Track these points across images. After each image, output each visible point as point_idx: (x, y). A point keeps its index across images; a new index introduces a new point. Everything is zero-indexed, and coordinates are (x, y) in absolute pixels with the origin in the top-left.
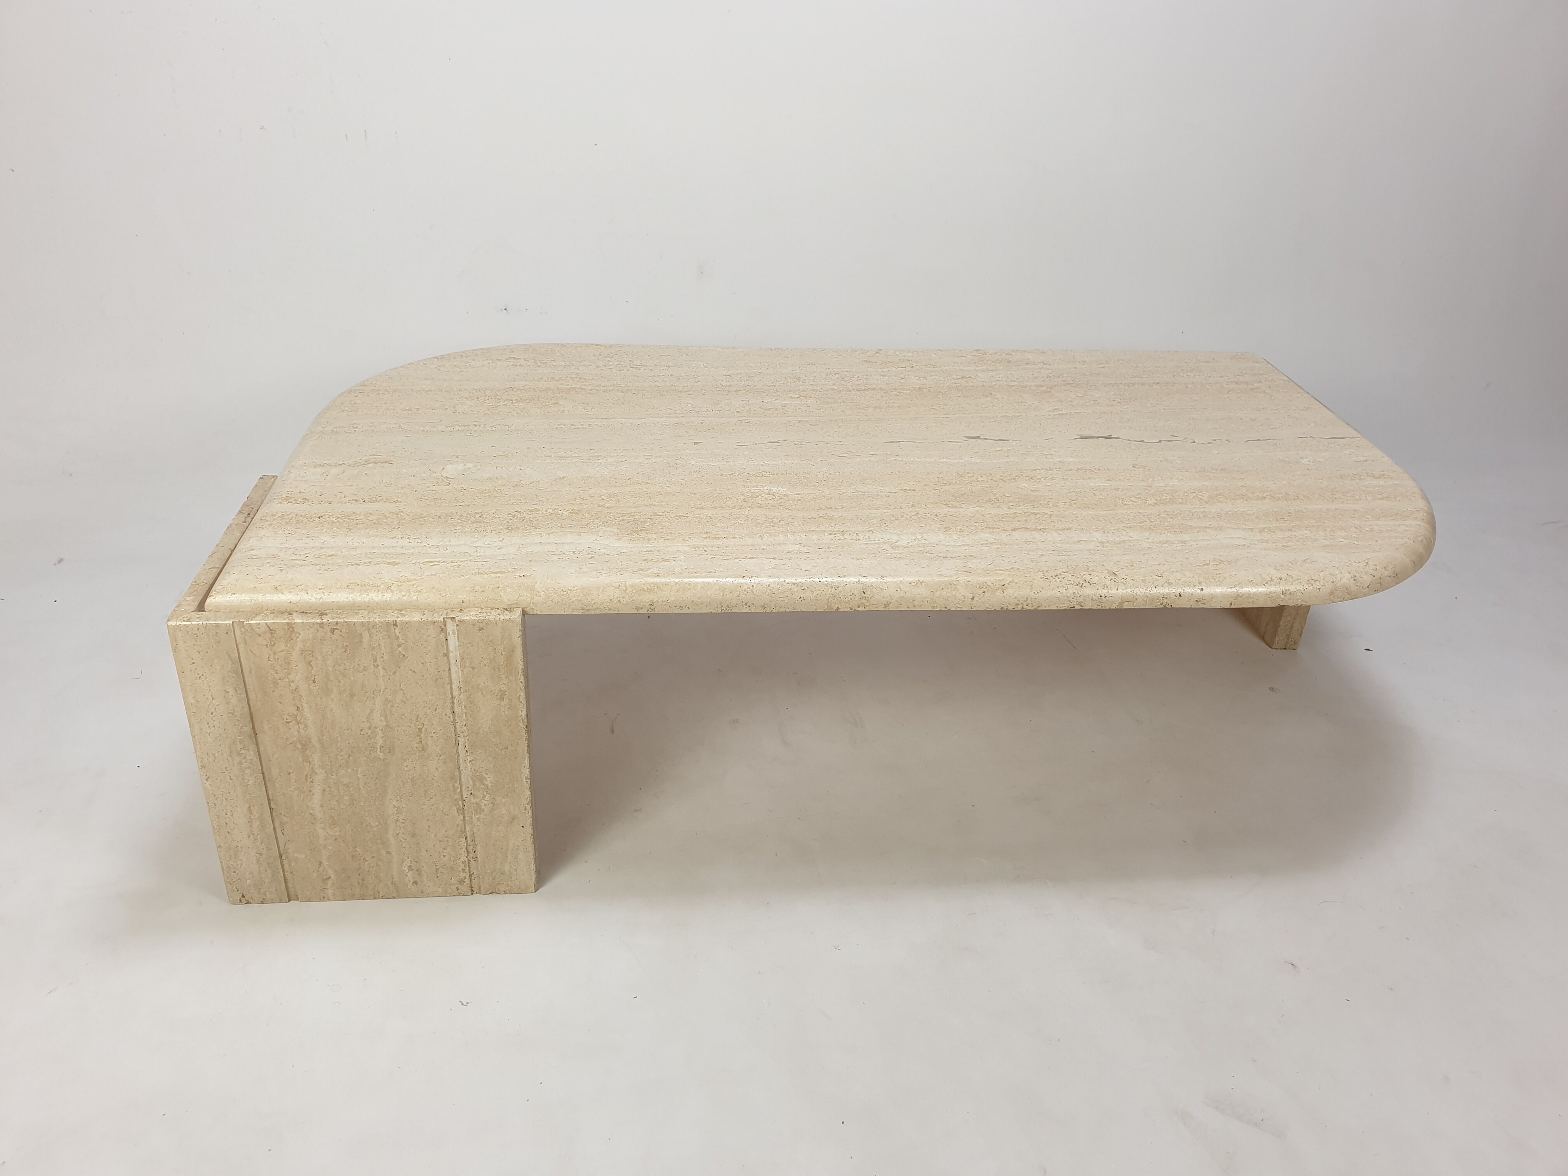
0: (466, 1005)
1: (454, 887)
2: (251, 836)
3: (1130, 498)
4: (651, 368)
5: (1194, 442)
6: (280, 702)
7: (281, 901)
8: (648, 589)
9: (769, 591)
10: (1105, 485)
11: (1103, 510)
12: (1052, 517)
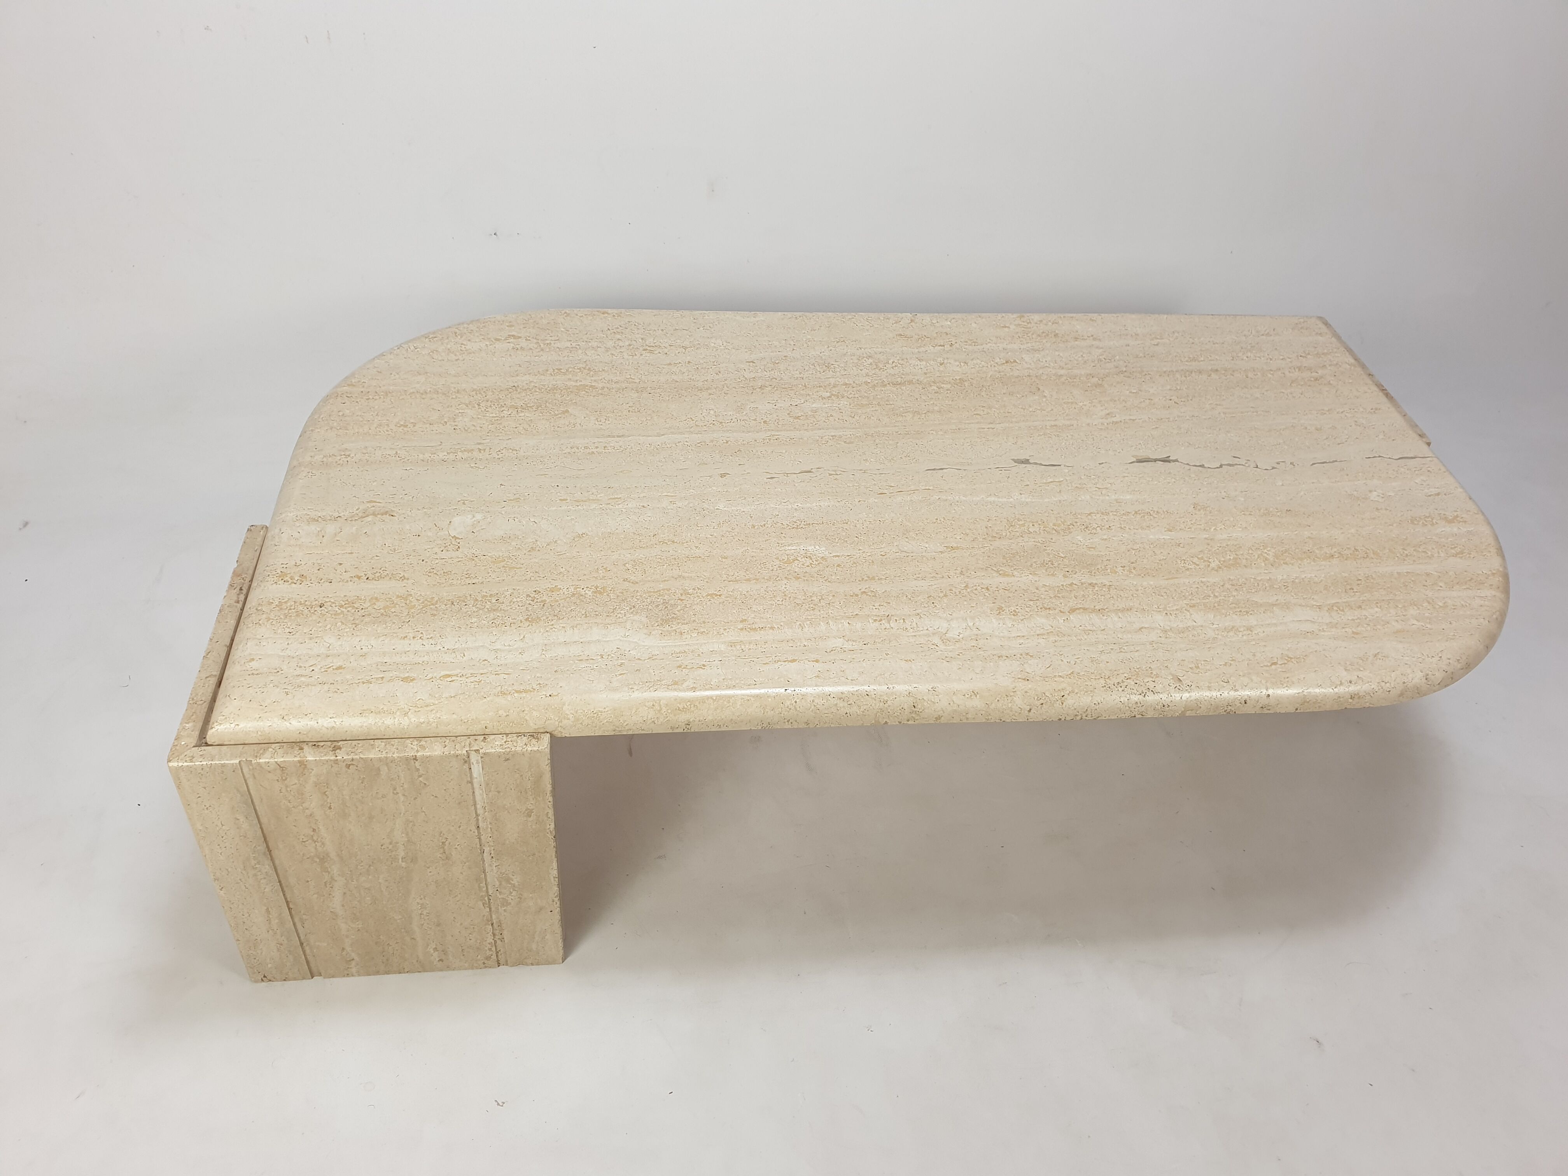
0: (502, 1106)
1: (480, 963)
2: (270, 931)
3: (1192, 559)
4: (666, 351)
5: (1257, 467)
6: (294, 826)
7: (304, 978)
8: (684, 708)
9: (813, 707)
10: (1165, 537)
11: (1164, 578)
12: (1111, 591)
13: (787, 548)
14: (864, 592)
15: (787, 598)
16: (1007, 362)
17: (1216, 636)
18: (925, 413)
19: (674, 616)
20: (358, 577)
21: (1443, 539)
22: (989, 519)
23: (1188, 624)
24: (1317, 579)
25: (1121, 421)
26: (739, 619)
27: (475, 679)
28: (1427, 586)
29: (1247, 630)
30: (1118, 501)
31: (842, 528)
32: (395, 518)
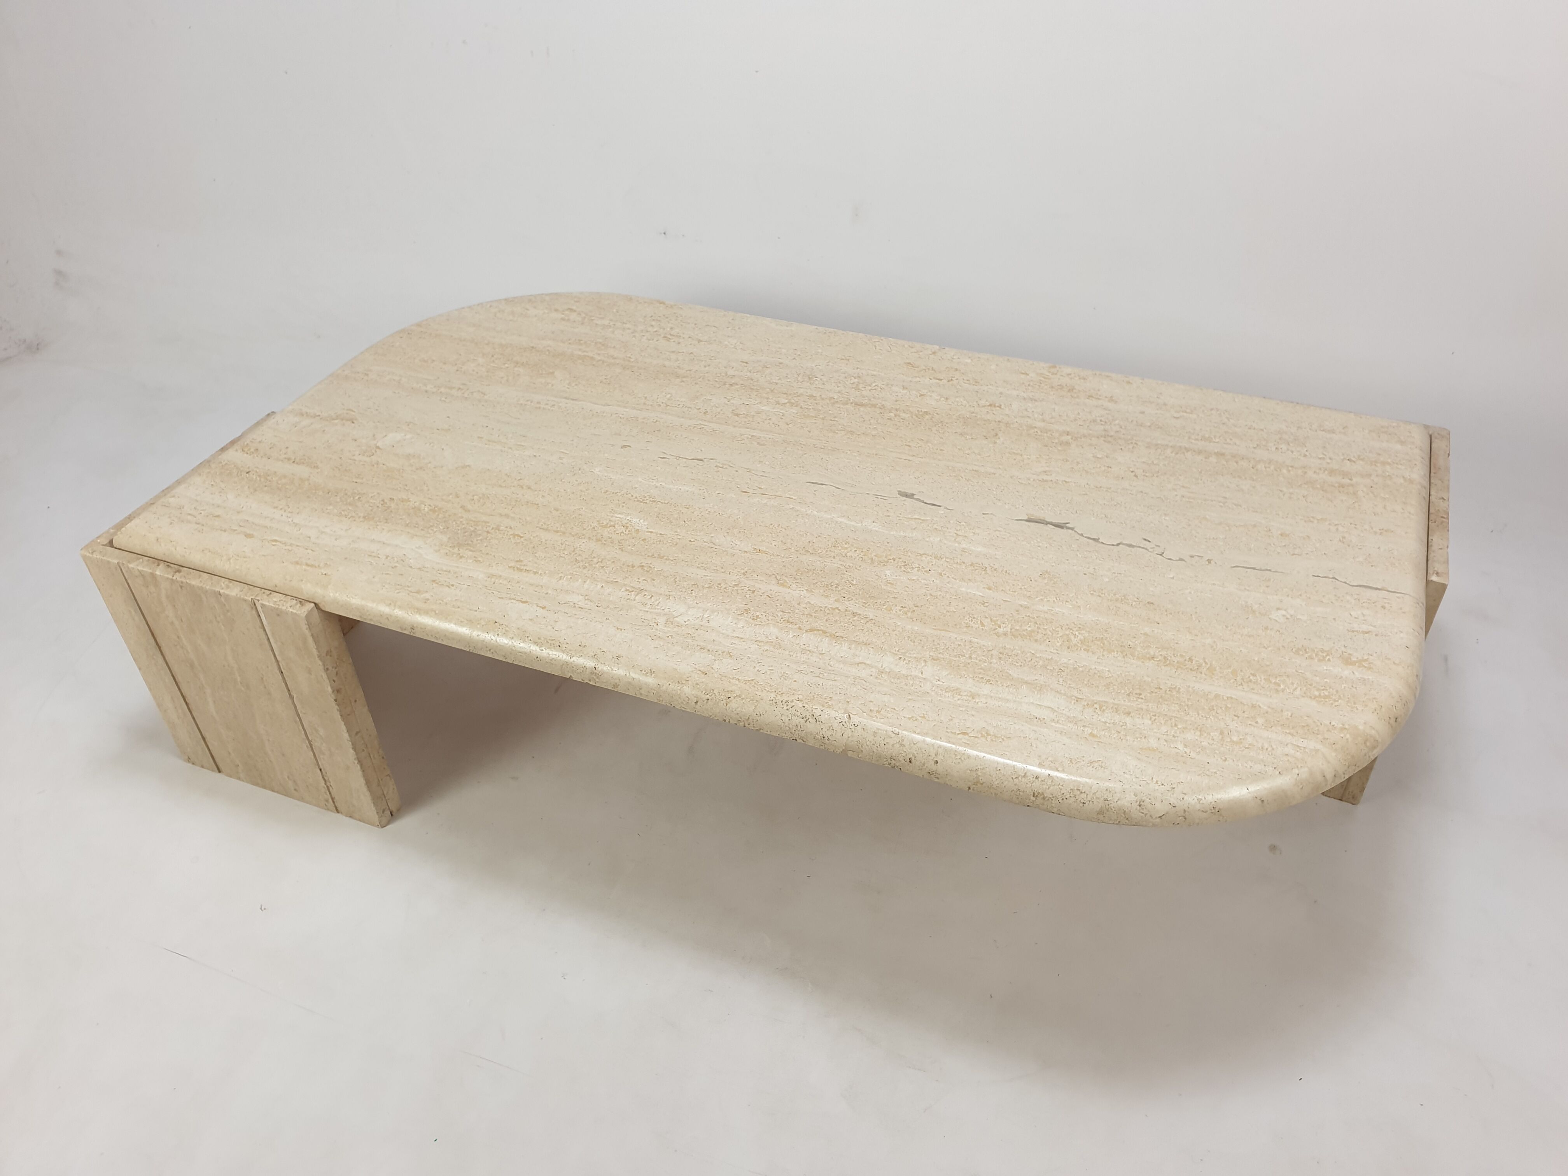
3: (984, 619)
4: (681, 340)
5: (1162, 555)
6: (166, 629)
7: (214, 771)
10: (977, 593)
11: (934, 627)
12: (867, 624)
13: (616, 515)
14: (642, 566)
15: (573, 554)
16: (990, 405)
17: (929, 692)
18: (858, 435)
19: (470, 542)
20: (289, 459)
21: (1318, 678)
22: (819, 536)
23: (913, 674)
24: (1106, 674)
25: (1051, 481)
26: (517, 559)
27: (290, 548)
28: (1238, 717)
29: (970, 696)
30: (964, 550)
31: (681, 511)
32: (353, 425)
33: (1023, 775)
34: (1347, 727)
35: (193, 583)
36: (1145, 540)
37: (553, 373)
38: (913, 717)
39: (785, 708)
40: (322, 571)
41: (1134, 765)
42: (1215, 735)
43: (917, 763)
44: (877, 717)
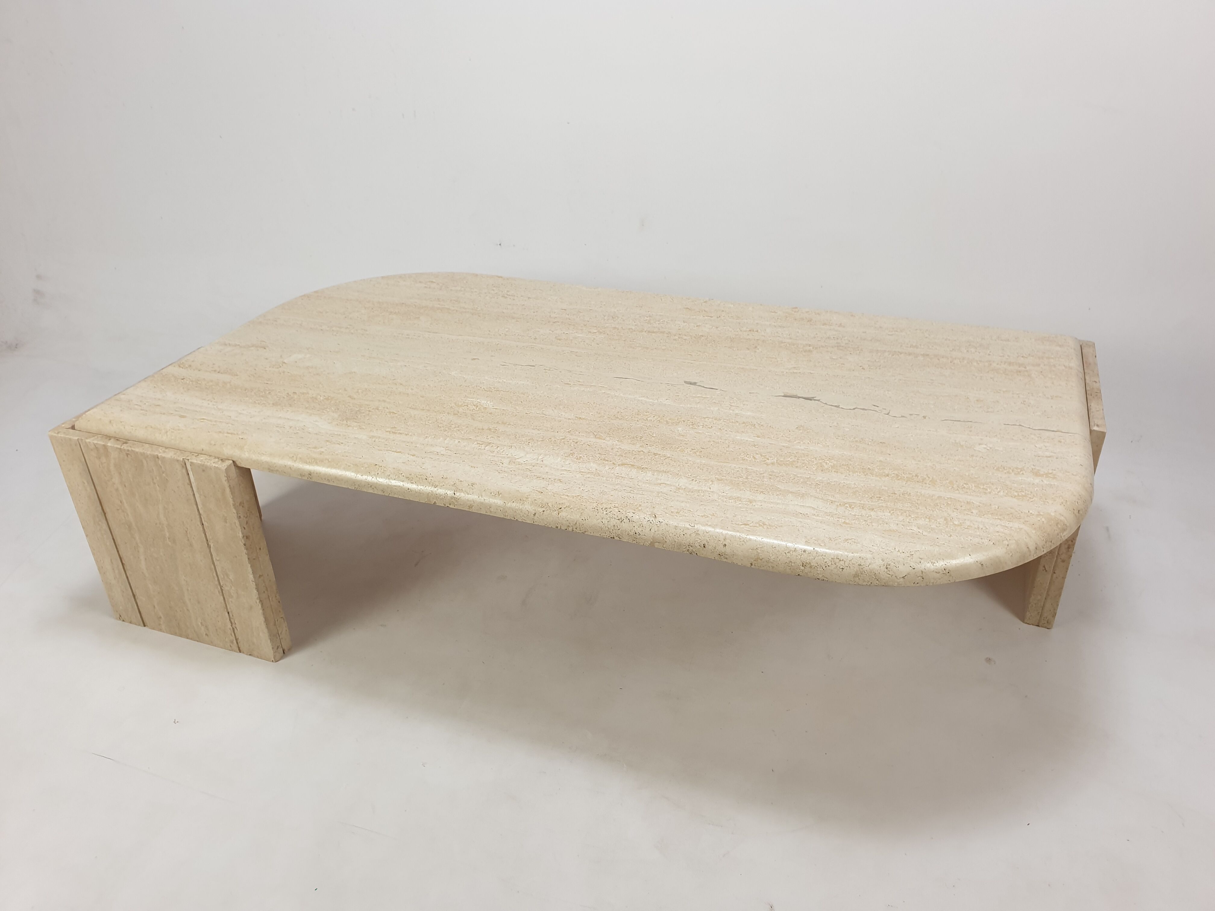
2: (116, 580)
3: (755, 455)
5: (888, 414)
6: (111, 496)
7: (139, 625)
10: (749, 439)
11: (718, 461)
12: (666, 460)
13: (469, 399)
14: (490, 429)
15: (436, 423)
16: (750, 331)
17: (717, 499)
18: (652, 349)
19: (356, 417)
20: (215, 371)
21: (1015, 485)
22: (626, 409)
23: (703, 489)
24: (853, 486)
25: (800, 373)
26: (392, 427)
27: (215, 423)
28: (958, 510)
29: (748, 502)
30: (736, 414)
31: (518, 396)
32: (265, 350)
33: (793, 550)
34: (1042, 514)
35: (137, 450)
36: (874, 406)
37: (419, 318)
38: (705, 515)
39: (605, 513)
40: (240, 436)
41: (880, 540)
42: (941, 521)
43: (710, 547)
44: (677, 516)
